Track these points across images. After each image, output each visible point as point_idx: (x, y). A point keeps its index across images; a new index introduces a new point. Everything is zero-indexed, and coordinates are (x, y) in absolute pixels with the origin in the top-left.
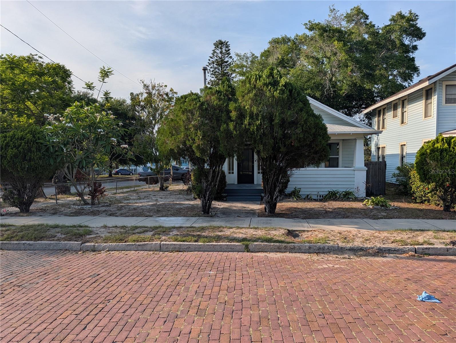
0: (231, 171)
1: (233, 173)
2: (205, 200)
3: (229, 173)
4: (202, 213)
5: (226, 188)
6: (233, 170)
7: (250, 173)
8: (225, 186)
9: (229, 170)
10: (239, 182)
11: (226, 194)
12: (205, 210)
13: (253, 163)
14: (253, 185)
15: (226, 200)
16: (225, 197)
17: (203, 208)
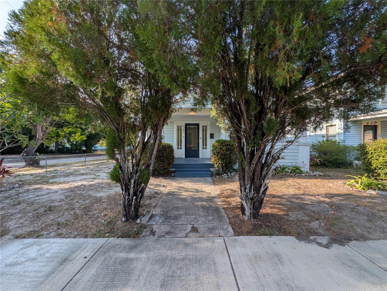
0: (180, 147)
1: (181, 148)
2: (129, 195)
3: (178, 148)
4: (123, 219)
5: (174, 163)
6: (181, 146)
7: (196, 149)
8: (173, 161)
9: (178, 146)
10: (186, 156)
11: (174, 169)
12: (129, 213)
13: (198, 140)
14: (199, 159)
15: (174, 176)
16: (174, 172)
17: (125, 210)
